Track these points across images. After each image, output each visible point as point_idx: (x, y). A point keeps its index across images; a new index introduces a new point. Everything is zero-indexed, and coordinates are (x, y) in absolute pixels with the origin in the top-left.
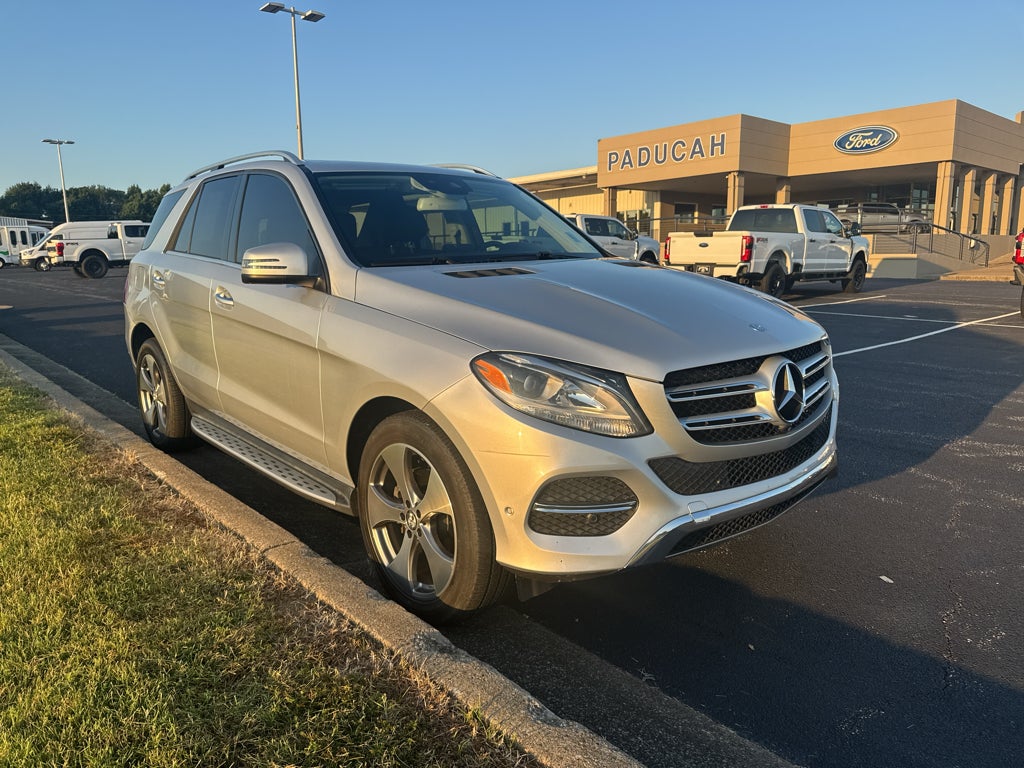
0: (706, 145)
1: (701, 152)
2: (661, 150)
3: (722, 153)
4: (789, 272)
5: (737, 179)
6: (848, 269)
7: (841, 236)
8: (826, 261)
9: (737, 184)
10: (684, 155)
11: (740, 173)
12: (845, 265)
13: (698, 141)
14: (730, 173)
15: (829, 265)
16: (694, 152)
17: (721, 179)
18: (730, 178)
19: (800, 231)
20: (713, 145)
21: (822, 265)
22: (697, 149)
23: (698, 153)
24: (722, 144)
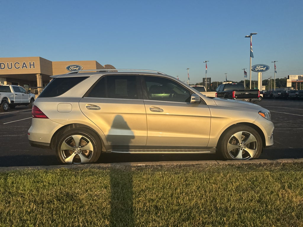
0: (28, 65)
1: (26, 66)
2: (10, 65)
3: (34, 68)
4: (10, 103)
5: (40, 76)
6: (29, 102)
7: (26, 93)
8: (22, 100)
9: (40, 77)
10: (19, 67)
11: (41, 74)
12: (29, 101)
13: (24, 63)
14: (37, 74)
15: (23, 101)
16: (23, 67)
17: (34, 75)
18: (38, 76)
19: (12, 92)
20: (30, 65)
21: (21, 101)
22: (24, 66)
23: (25, 67)
24: (34, 65)
